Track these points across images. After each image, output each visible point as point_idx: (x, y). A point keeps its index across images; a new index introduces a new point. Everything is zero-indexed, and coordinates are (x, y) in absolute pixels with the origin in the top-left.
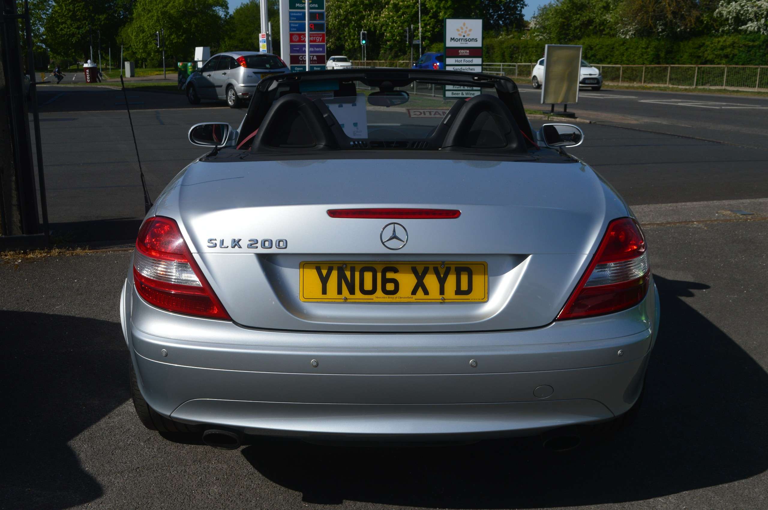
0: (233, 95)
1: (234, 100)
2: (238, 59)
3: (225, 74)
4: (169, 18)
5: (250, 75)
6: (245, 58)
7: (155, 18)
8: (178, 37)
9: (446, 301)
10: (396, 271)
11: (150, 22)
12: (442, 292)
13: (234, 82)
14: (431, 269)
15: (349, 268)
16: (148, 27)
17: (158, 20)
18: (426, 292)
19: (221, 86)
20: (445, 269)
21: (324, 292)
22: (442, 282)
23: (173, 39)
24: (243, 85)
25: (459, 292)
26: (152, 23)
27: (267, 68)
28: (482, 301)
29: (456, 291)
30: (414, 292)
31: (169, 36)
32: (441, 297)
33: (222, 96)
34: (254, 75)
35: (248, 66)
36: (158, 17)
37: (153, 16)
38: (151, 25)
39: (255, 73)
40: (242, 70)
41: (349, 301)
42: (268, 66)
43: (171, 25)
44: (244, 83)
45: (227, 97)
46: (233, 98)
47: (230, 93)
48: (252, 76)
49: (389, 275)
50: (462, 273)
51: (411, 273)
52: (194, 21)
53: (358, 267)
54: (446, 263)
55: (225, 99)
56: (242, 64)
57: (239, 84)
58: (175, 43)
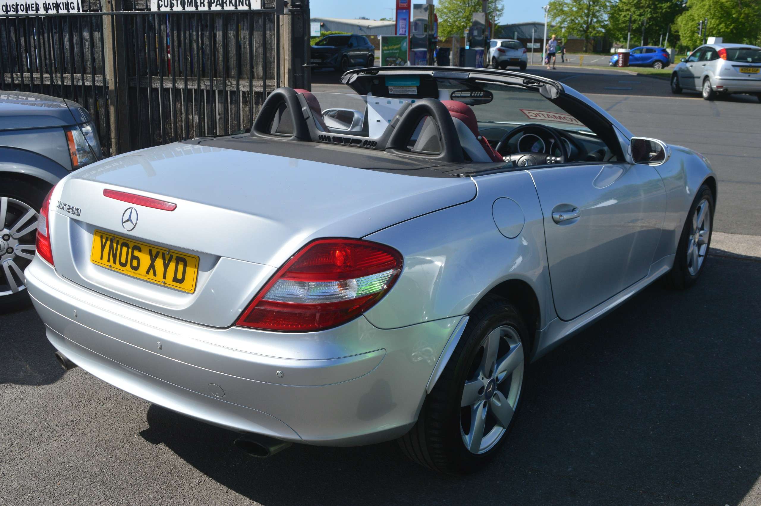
0: (709, 87)
1: (708, 92)
2: (720, 51)
3: (704, 65)
4: (721, 7)
5: (728, 68)
6: (727, 50)
7: (706, 7)
8: (727, 26)
9: (166, 285)
10: (140, 250)
11: (701, 11)
12: (164, 277)
13: (711, 74)
14: (161, 255)
15: (116, 242)
16: (698, 15)
17: (709, 10)
18: (155, 275)
19: (699, 78)
20: (169, 255)
21: (101, 258)
22: (166, 266)
23: (722, 28)
24: (720, 77)
25: (175, 280)
26: (703, 12)
27: (748, 62)
28: (189, 292)
29: (173, 278)
30: (148, 272)
31: (718, 25)
32: (163, 280)
33: (699, 88)
34: (732, 68)
35: (729, 58)
36: (710, 6)
37: (704, 5)
38: (701, 14)
39: (733, 66)
40: (721, 63)
41: (112, 269)
42: (749, 59)
43: (722, 14)
44: (720, 75)
45: (703, 89)
46: (708, 89)
47: (707, 84)
48: (729, 69)
49: (136, 253)
50: (180, 262)
51: (147, 254)
52: (746, 10)
53: (120, 243)
54: (171, 251)
55: (701, 90)
56: (722, 56)
57: (715, 76)
58: (723, 32)
